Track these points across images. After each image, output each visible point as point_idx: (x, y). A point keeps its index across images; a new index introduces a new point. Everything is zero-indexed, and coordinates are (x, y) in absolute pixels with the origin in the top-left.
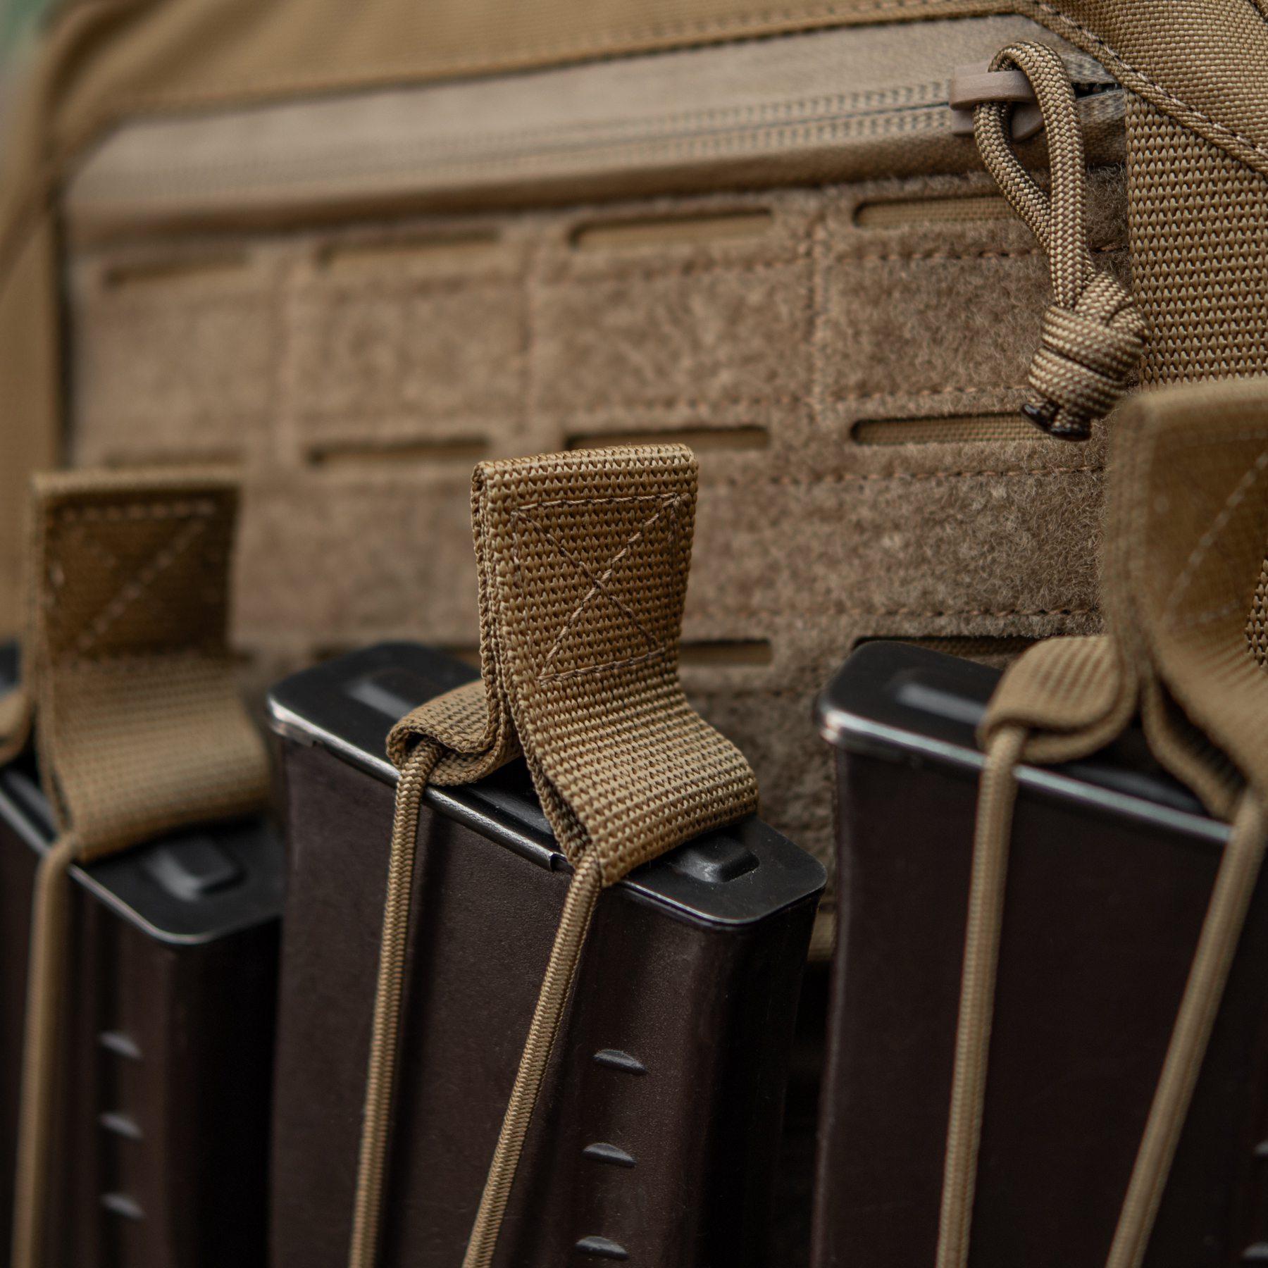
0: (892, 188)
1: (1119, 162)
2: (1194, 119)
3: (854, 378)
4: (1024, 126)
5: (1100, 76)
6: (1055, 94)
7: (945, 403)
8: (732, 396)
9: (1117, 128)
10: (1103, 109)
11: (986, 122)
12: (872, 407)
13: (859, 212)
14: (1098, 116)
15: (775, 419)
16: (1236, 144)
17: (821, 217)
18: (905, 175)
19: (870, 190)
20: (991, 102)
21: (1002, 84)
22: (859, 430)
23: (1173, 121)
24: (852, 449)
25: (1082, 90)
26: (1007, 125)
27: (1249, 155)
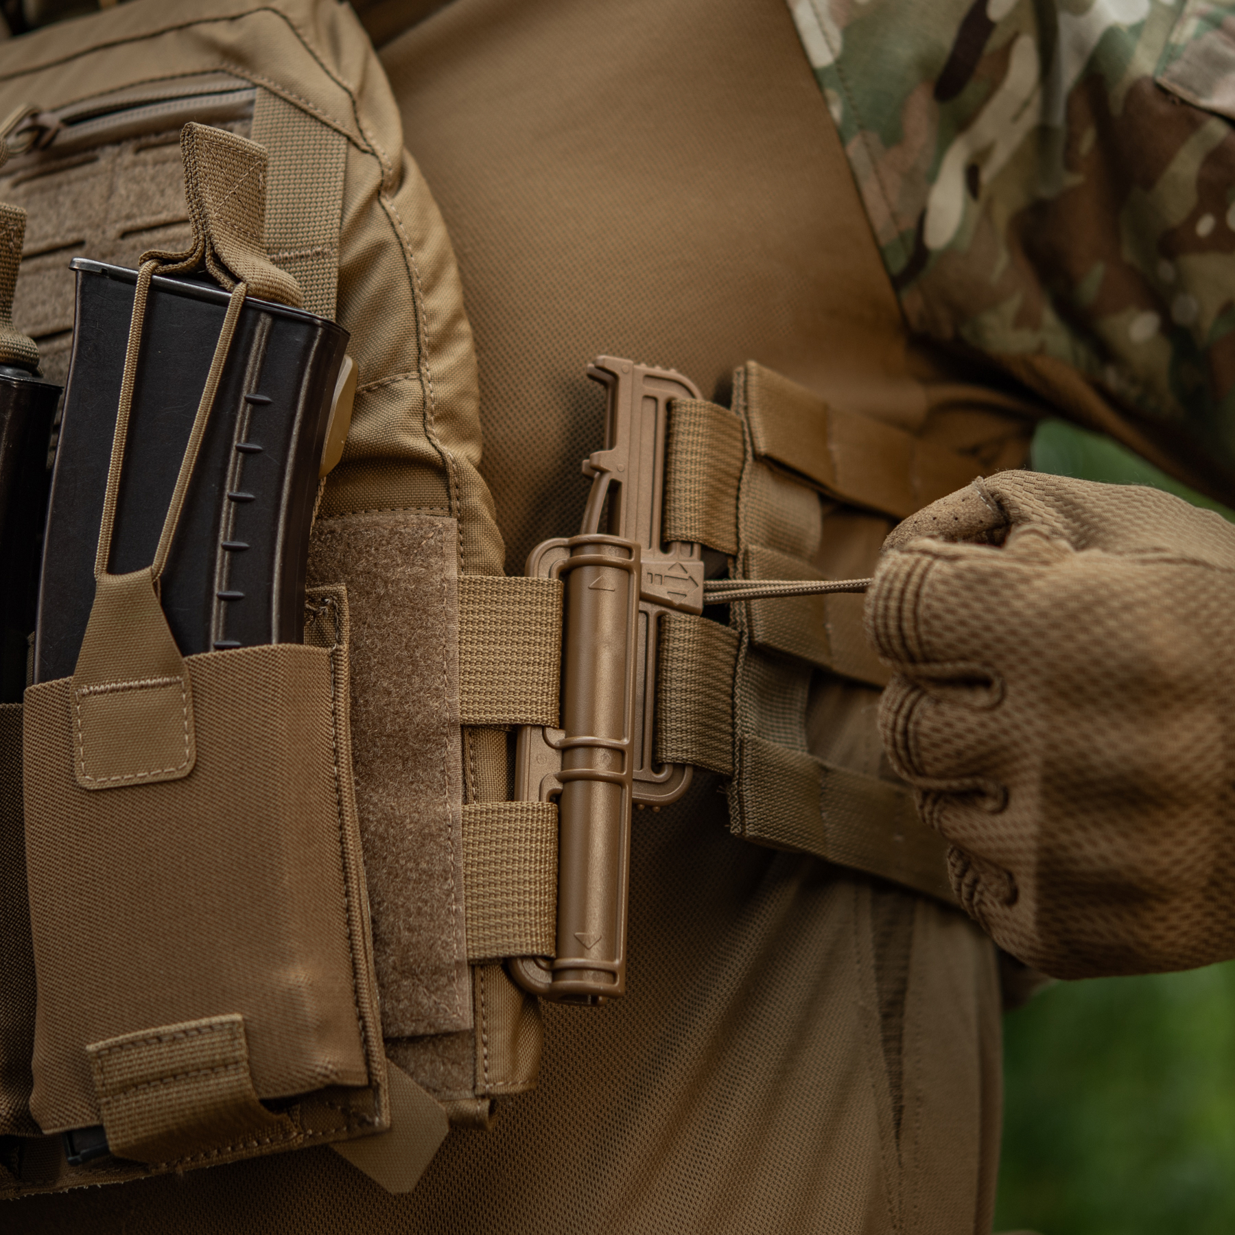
0: (153, 139)
3: (124, 213)
7: (164, 216)
8: (70, 230)
12: (129, 224)
13: (138, 150)
15: (87, 234)
16: (302, 103)
17: (120, 154)
18: (157, 133)
19: (144, 141)
22: (125, 234)
24: (120, 242)
27: (305, 106)
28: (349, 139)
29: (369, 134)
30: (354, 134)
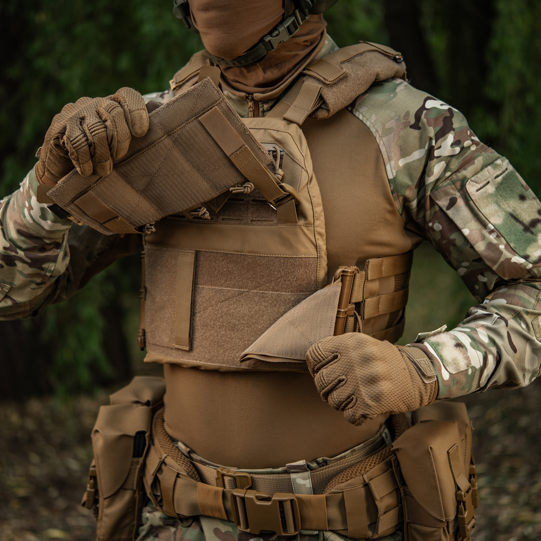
1: (282, 158)
2: (290, 155)
4: (274, 154)
5: (282, 150)
6: (279, 152)
9: (283, 155)
10: (282, 153)
11: (271, 152)
14: (281, 154)
16: (293, 158)
20: (272, 151)
21: (274, 149)
23: (288, 155)
25: (281, 151)
26: (273, 153)
27: (294, 159)
28: (302, 167)
29: (306, 166)
30: (304, 167)
